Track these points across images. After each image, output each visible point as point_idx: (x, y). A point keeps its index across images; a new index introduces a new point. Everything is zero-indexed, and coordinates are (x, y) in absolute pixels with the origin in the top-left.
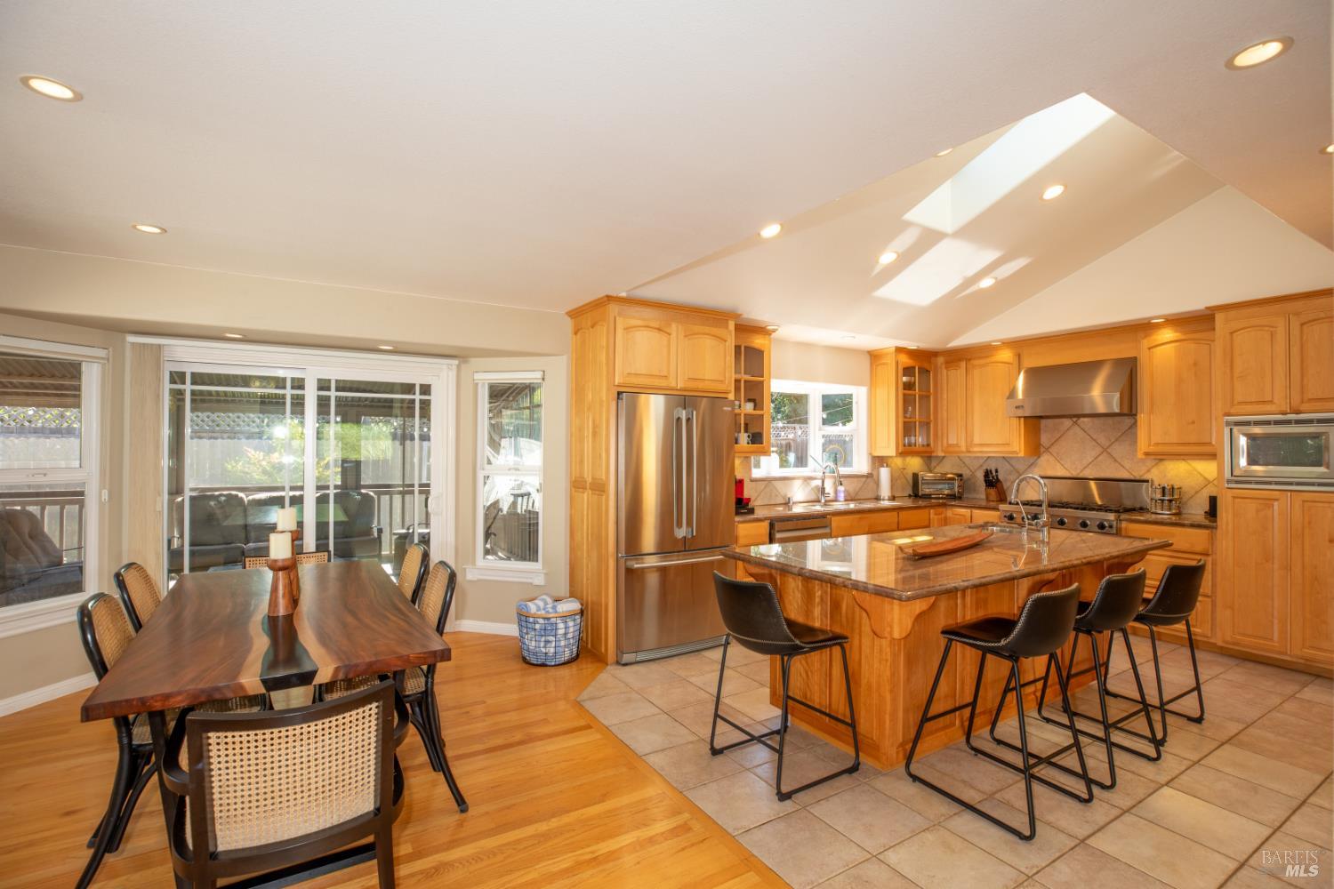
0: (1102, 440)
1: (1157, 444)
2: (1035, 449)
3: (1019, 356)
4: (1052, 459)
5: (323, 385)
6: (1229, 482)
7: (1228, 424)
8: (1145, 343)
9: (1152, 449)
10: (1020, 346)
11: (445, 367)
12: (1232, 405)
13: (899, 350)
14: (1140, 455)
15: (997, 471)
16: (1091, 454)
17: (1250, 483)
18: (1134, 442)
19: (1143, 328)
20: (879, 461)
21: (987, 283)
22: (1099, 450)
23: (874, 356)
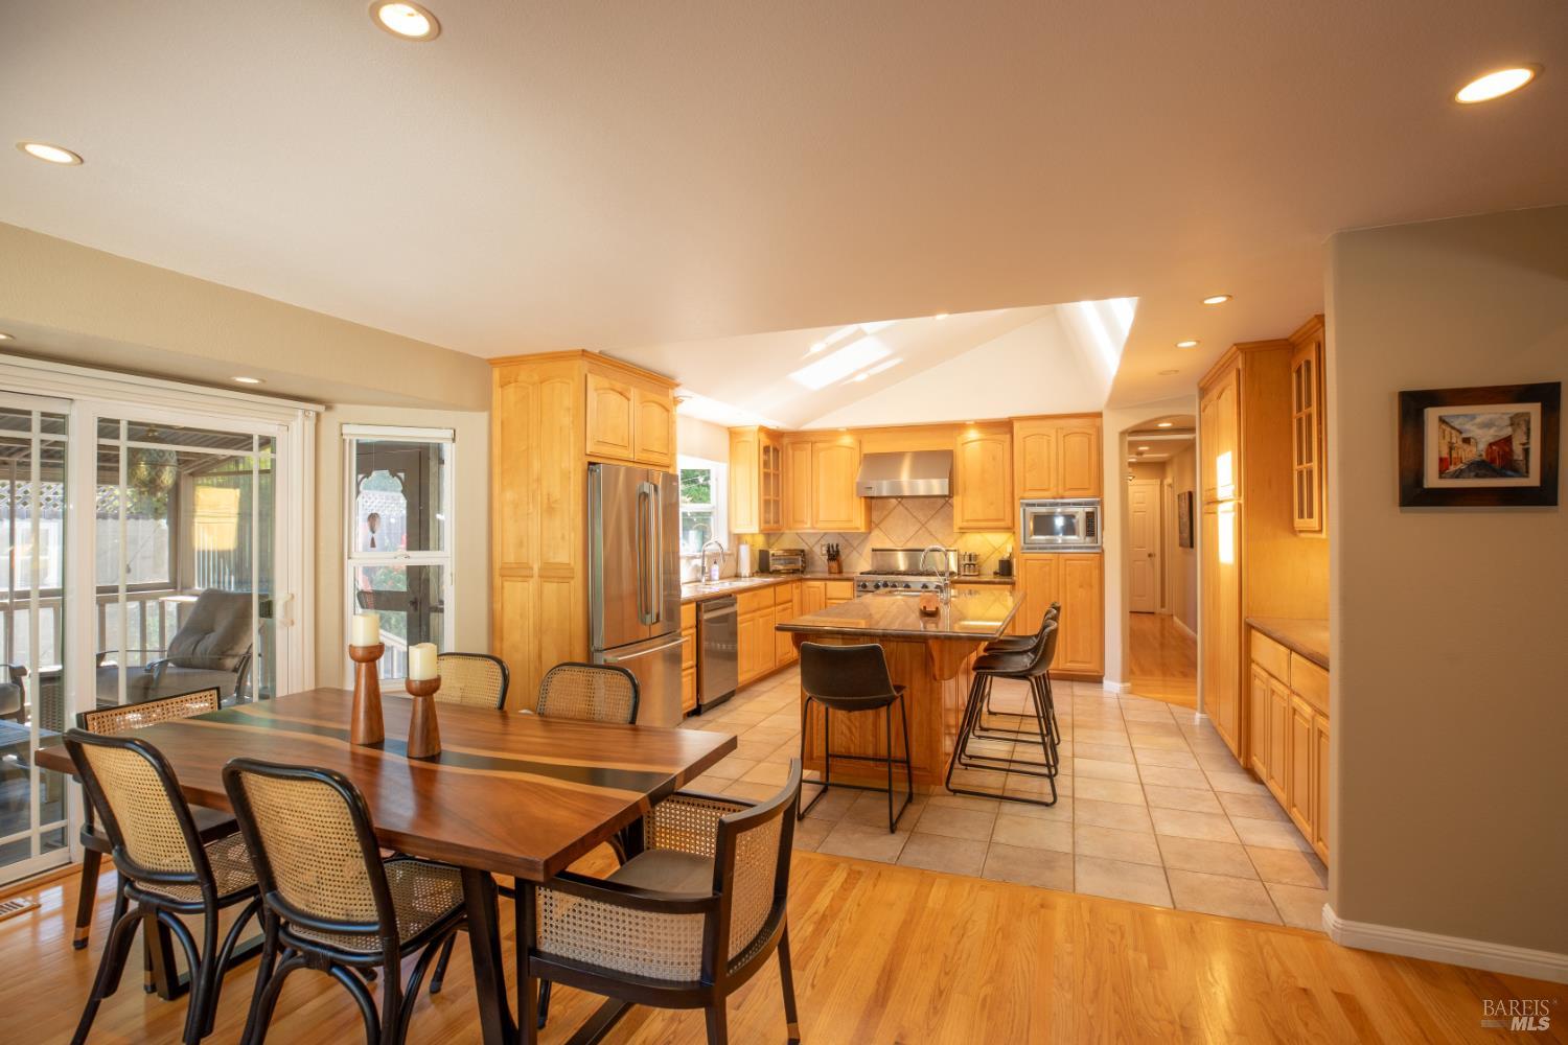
0: (922, 518)
1: (967, 521)
2: (871, 525)
3: (860, 442)
4: (881, 534)
5: (107, 428)
6: (1023, 549)
7: (1022, 504)
8: (960, 440)
9: (965, 524)
10: (860, 433)
11: (300, 413)
12: (1025, 491)
13: (762, 429)
14: (956, 530)
15: (837, 546)
16: (912, 529)
17: (1035, 549)
18: (950, 517)
19: (958, 427)
20: (738, 539)
21: (861, 377)
22: (919, 525)
23: (733, 434)
